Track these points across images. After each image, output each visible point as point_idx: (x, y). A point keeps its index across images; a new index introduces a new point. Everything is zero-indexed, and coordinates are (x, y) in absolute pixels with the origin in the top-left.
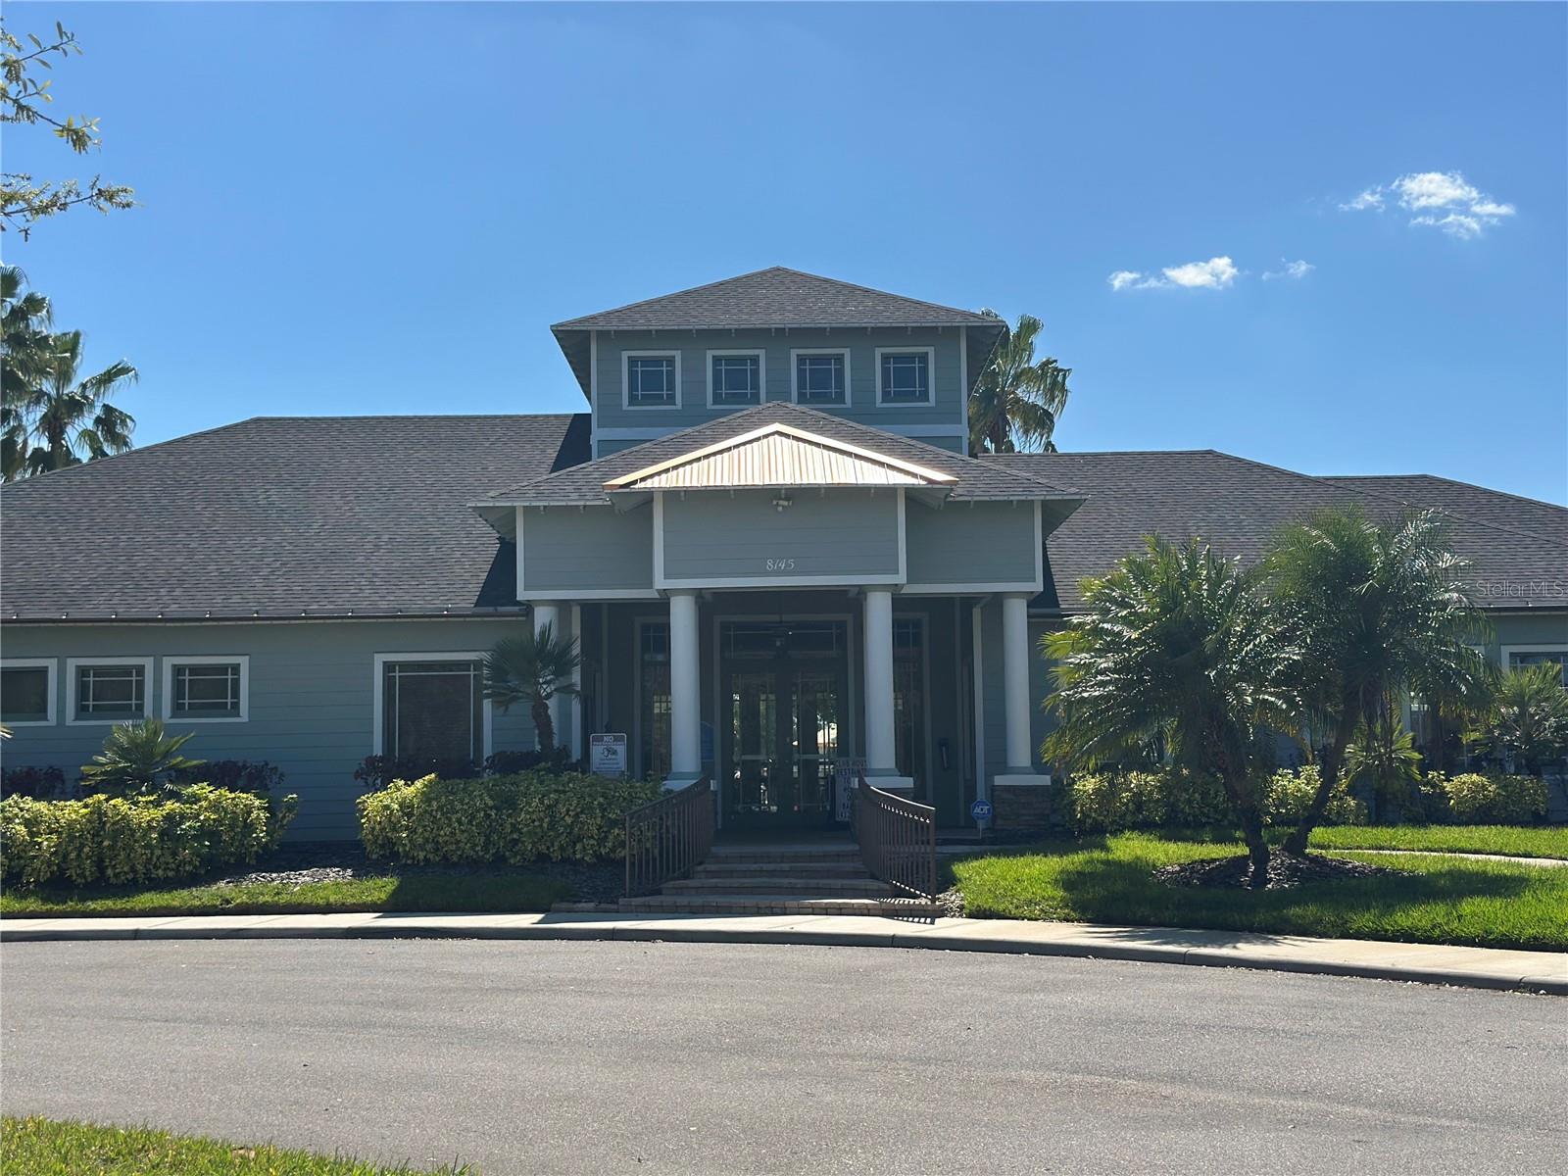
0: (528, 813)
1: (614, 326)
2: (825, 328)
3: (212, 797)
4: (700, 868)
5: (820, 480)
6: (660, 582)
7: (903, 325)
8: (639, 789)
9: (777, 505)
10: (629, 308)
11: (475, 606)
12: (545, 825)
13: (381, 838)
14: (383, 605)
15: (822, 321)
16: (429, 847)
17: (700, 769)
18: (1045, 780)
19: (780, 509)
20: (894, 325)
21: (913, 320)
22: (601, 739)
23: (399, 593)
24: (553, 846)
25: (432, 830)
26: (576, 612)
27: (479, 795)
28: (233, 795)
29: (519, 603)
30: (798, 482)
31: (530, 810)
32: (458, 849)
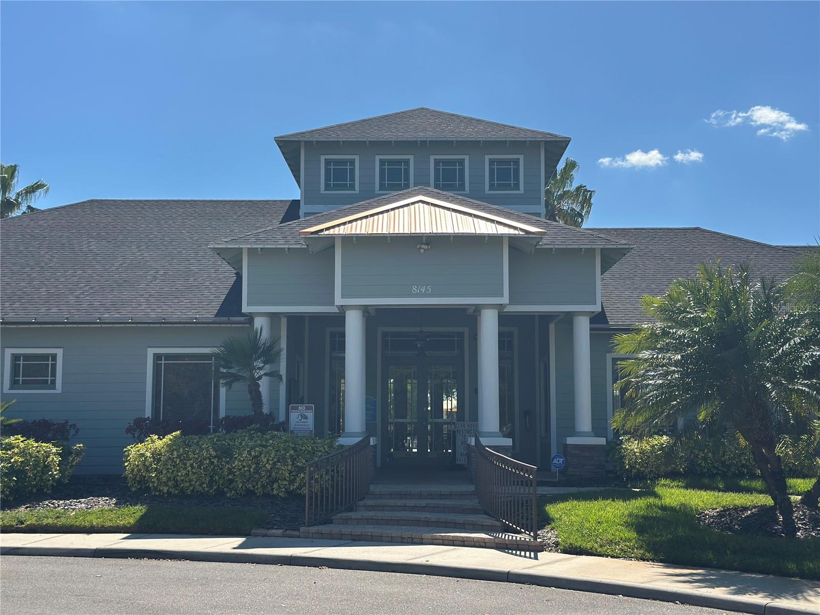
0: (240, 461)
1: (316, 138)
2: (453, 141)
3: (22, 445)
4: (361, 503)
5: (450, 231)
6: (339, 301)
7: (504, 139)
8: (320, 445)
9: (420, 248)
10: (326, 129)
11: (215, 317)
12: (252, 470)
13: (138, 476)
14: (153, 315)
15: (450, 137)
16: (170, 484)
17: (364, 430)
18: (602, 441)
19: (422, 251)
20: (497, 139)
21: (511, 136)
22: (297, 408)
23: (165, 307)
24: (257, 484)
25: (173, 471)
26: (284, 321)
27: (206, 447)
28: (37, 445)
29: (244, 315)
30: (435, 231)
31: (242, 459)
32: (191, 485)
